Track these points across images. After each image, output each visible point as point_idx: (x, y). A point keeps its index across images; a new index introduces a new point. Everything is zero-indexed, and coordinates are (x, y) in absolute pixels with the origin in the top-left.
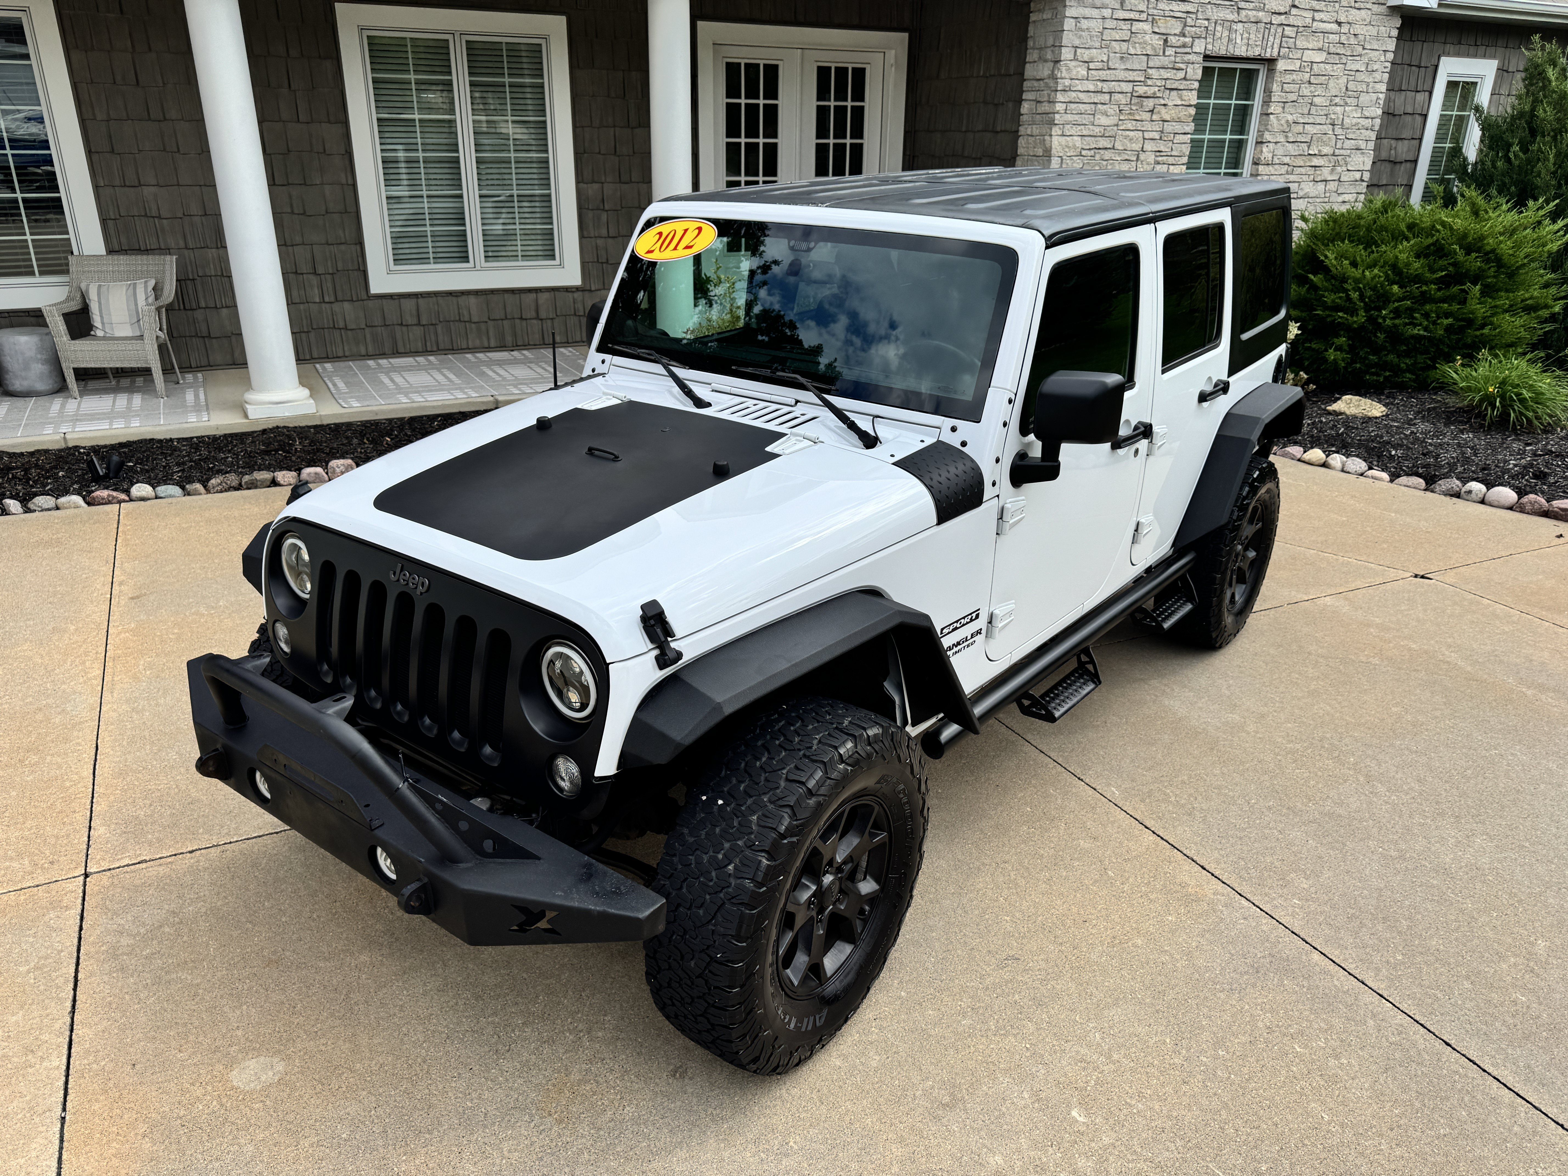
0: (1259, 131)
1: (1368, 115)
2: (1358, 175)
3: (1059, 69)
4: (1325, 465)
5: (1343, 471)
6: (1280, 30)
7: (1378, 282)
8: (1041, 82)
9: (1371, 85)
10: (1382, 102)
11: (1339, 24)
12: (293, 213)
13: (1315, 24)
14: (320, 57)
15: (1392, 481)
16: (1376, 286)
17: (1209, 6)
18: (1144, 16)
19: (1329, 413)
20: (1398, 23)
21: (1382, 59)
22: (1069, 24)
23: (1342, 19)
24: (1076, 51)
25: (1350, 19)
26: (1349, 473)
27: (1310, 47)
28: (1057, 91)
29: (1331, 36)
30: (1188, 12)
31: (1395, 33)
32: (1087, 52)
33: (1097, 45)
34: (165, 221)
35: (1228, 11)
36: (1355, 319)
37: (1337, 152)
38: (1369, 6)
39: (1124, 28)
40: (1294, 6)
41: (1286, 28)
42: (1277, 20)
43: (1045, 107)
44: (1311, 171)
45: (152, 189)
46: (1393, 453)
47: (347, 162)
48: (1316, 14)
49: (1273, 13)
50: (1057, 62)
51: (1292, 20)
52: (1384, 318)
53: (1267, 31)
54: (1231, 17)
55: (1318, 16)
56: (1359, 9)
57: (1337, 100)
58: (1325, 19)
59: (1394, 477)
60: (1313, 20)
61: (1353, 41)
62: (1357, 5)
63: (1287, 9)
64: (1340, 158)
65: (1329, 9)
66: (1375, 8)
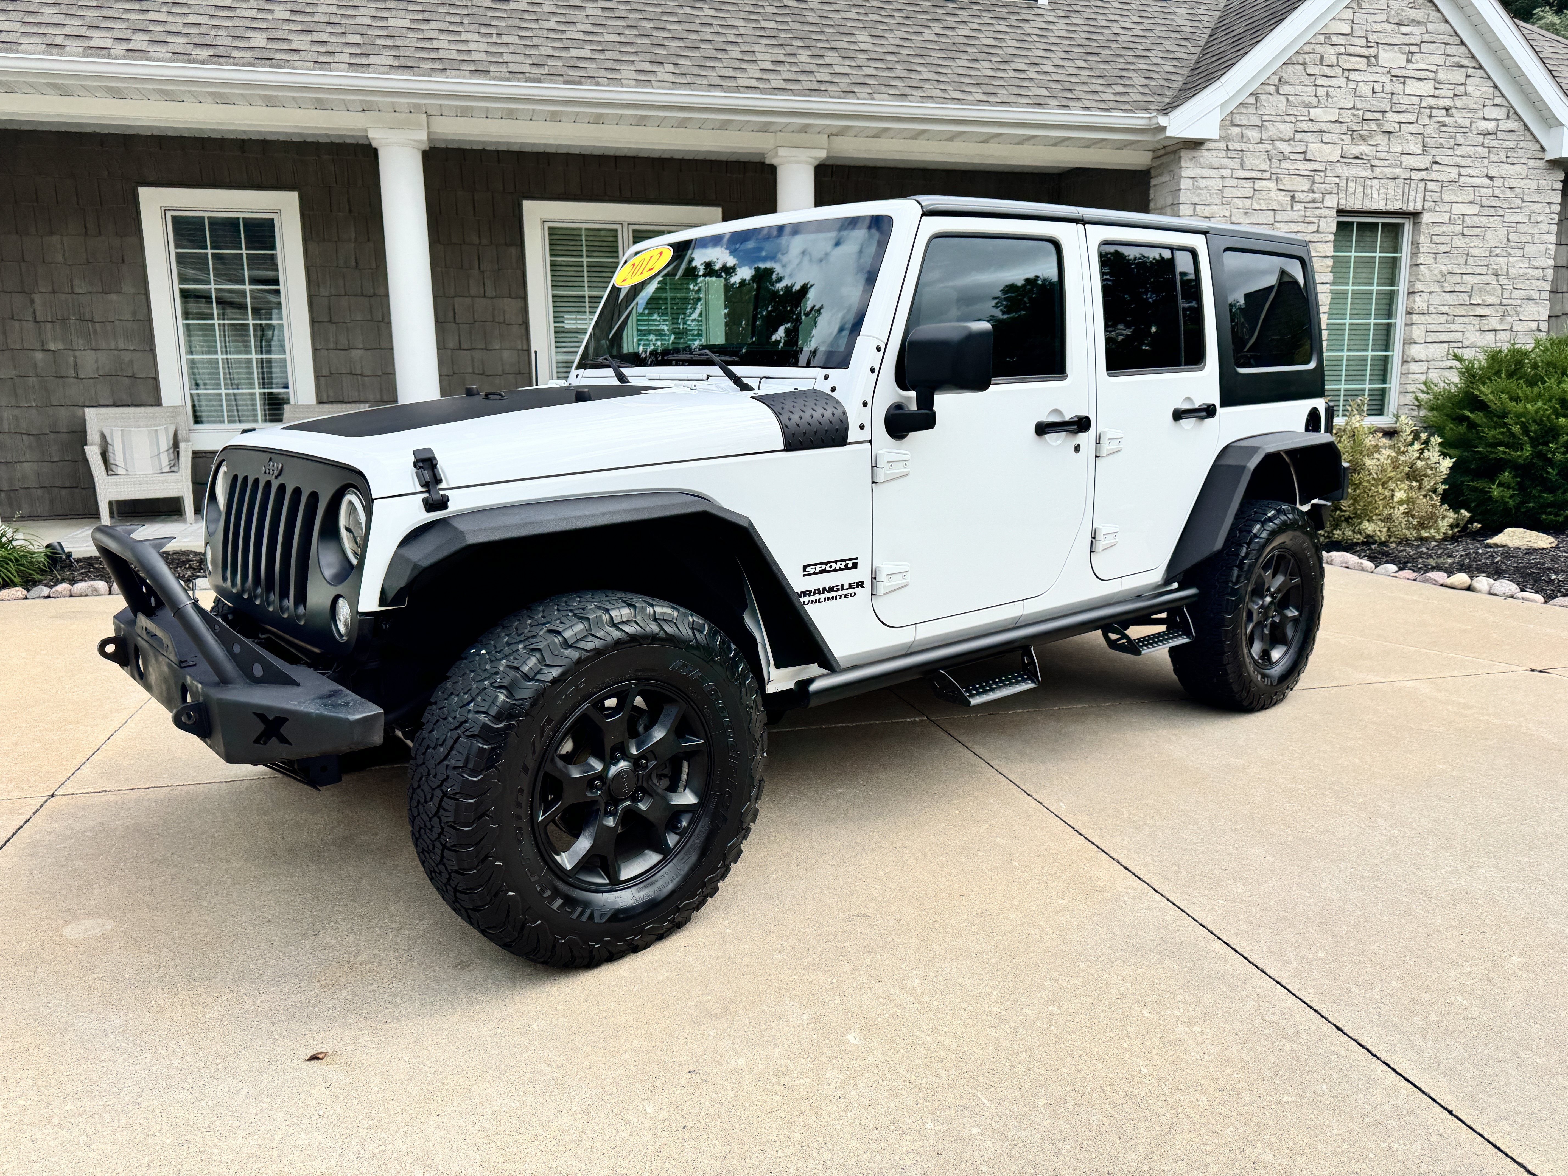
0: (1410, 282)
1: (1537, 265)
2: (1534, 325)
4: (1469, 588)
5: (1490, 594)
6: (1422, 185)
7: (1543, 415)
9: (1537, 236)
10: (1552, 253)
11: (1491, 178)
12: (474, 373)
13: (1462, 179)
14: (506, 244)
15: (1546, 602)
16: (1541, 420)
17: (1338, 164)
18: (1266, 176)
19: (1489, 546)
20: (1561, 176)
21: (1547, 210)
22: (1185, 184)
23: (1494, 174)
24: (1195, 208)
25: (1503, 174)
26: (1496, 595)
27: (1460, 200)
29: (1482, 190)
30: (1315, 171)
31: (1559, 186)
32: (1207, 208)
33: (1218, 202)
34: (366, 378)
35: (1360, 169)
36: (1519, 453)
37: (1505, 302)
38: (1524, 161)
39: (1245, 185)
40: (1436, 163)
41: (1429, 183)
42: (1416, 175)
44: (1476, 320)
45: (360, 352)
46: (1554, 577)
47: (523, 331)
48: (1462, 170)
49: (1411, 169)
51: (1434, 176)
52: (1554, 453)
53: (1407, 187)
54: (1364, 174)
55: (1467, 171)
56: (1513, 164)
57: (1498, 251)
58: (1473, 174)
59: (1548, 598)
60: (1460, 175)
61: (1508, 193)
62: (1509, 160)
63: (1428, 166)
64: (1508, 308)
65: (1477, 164)
66: (1532, 163)
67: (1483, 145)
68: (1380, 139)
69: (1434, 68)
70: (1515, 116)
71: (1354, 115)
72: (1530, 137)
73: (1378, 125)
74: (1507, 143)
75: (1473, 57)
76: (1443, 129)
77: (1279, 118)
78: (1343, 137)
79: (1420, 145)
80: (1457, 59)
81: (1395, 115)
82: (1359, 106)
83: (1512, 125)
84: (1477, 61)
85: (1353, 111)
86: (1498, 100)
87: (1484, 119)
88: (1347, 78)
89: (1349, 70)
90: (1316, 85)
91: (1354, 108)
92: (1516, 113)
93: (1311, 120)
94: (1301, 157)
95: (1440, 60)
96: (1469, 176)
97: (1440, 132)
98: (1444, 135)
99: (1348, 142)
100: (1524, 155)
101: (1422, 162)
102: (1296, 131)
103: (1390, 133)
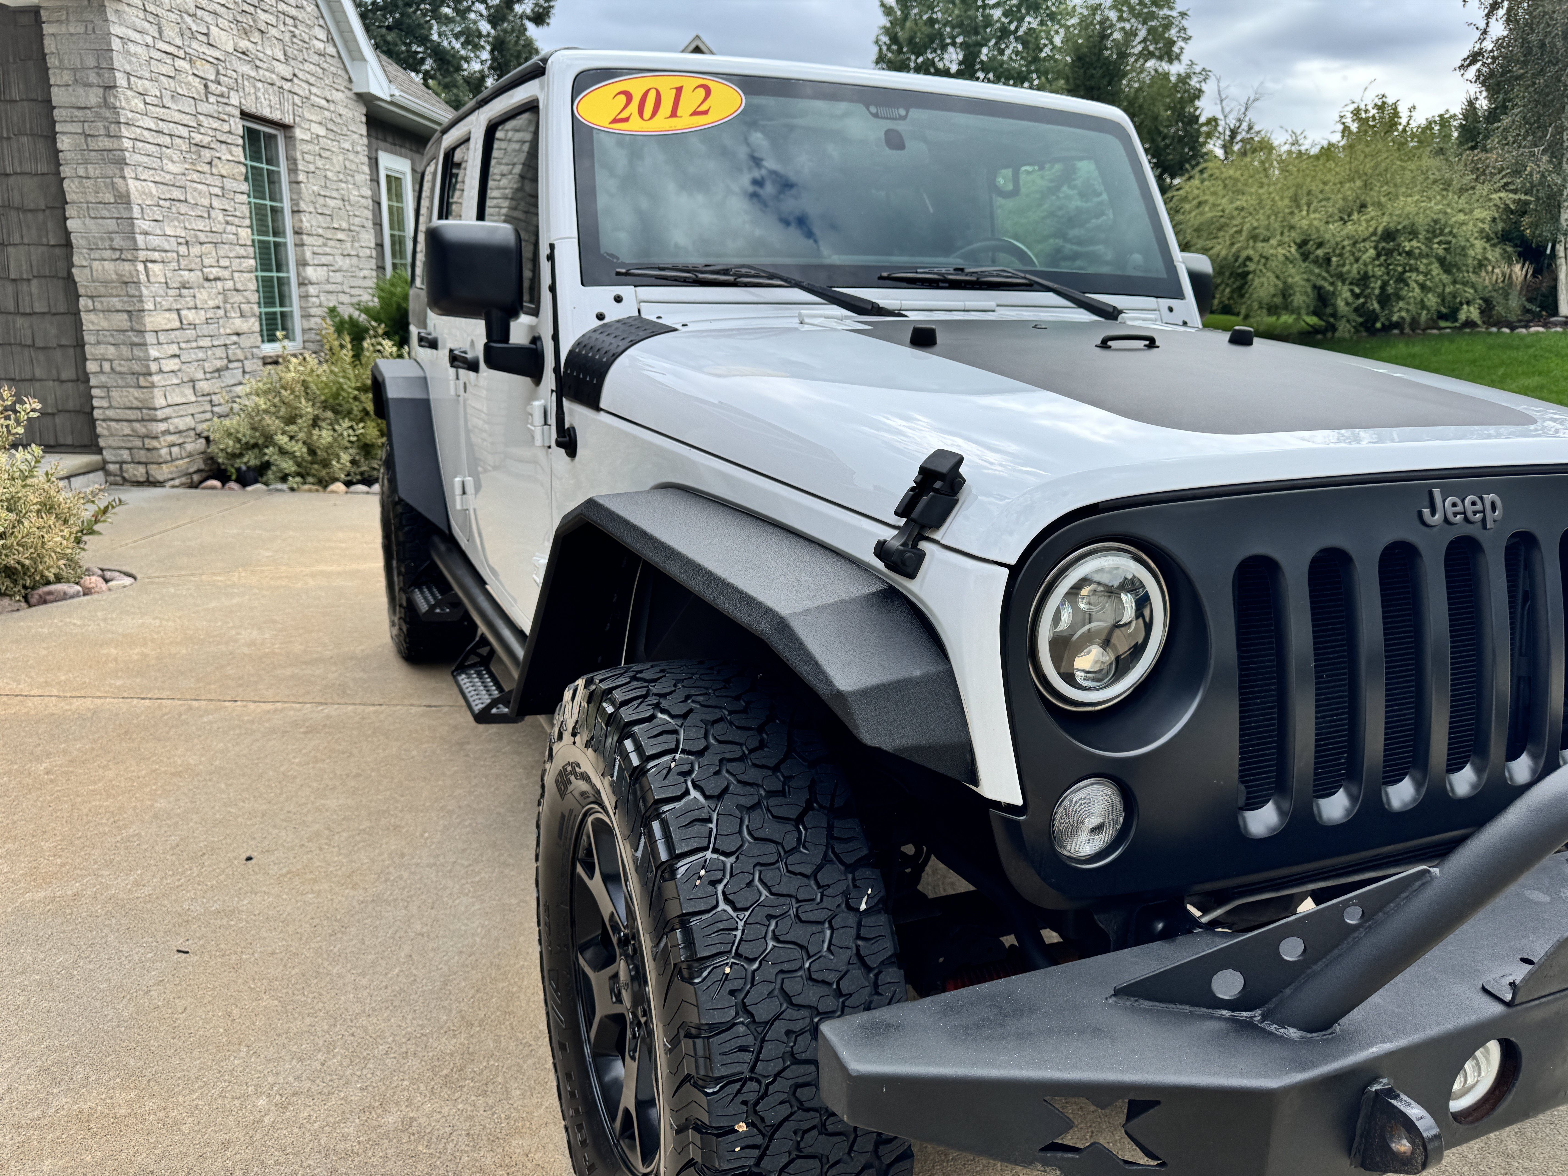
0: (292, 200)
1: (363, 194)
3: (116, 97)
6: (290, 97)
8: (88, 111)
11: (328, 101)
13: (312, 97)
17: (233, 57)
18: (181, 54)
20: (364, 109)
21: (361, 142)
22: (116, 44)
23: (329, 98)
24: (129, 79)
25: (334, 98)
27: (314, 119)
28: (119, 123)
29: (325, 112)
30: (218, 59)
31: (364, 120)
32: (140, 82)
33: (148, 75)
35: (249, 67)
37: (351, 228)
38: (343, 89)
39: (167, 61)
40: (295, 75)
41: (294, 96)
42: (286, 85)
43: (107, 143)
44: (338, 244)
48: (311, 87)
49: (283, 78)
50: (110, 88)
51: (296, 89)
53: (281, 96)
54: (253, 74)
55: (314, 90)
56: (337, 90)
57: (341, 176)
58: (318, 94)
60: (311, 93)
61: (339, 119)
62: (335, 86)
63: (291, 77)
64: (354, 234)
65: (319, 85)
66: (346, 91)
67: (319, 65)
68: (256, 37)
70: (331, 41)
72: (342, 66)
73: (254, 21)
76: (295, 40)
78: (233, 26)
79: (282, 52)
81: (262, 13)
83: (331, 50)
86: (321, 22)
87: (316, 38)
92: (332, 38)
94: (204, 39)
96: (315, 95)
97: (293, 43)
98: (295, 47)
99: (235, 32)
100: (342, 83)
101: (286, 71)
102: (197, 7)
103: (262, 32)
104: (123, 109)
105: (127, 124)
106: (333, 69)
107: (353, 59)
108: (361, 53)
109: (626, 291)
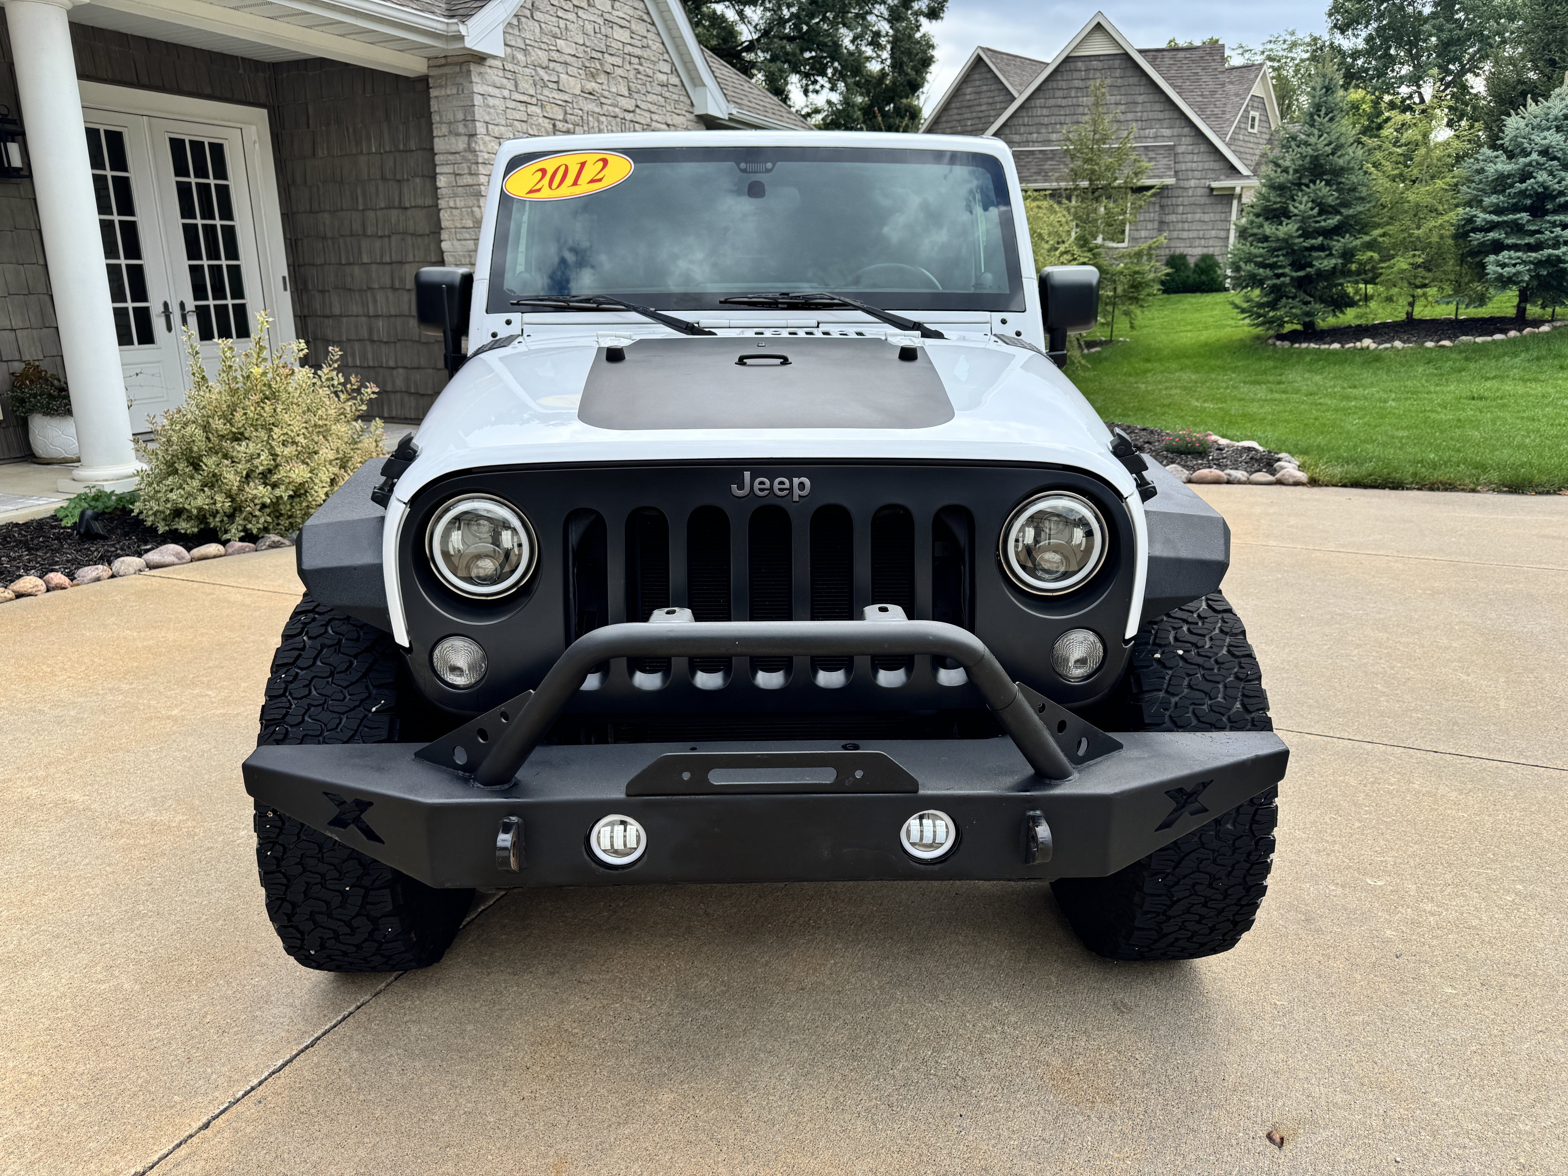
3: (476, 142)
6: (631, 125)
8: (457, 156)
11: (668, 125)
13: (653, 123)
17: (580, 98)
18: (534, 101)
22: (478, 100)
23: (670, 122)
24: (487, 127)
25: (675, 122)
28: (478, 163)
30: (566, 101)
32: (496, 128)
33: (503, 122)
35: (594, 104)
38: (684, 113)
39: (522, 109)
40: (636, 106)
41: (635, 124)
42: (628, 116)
43: (468, 180)
48: (653, 115)
49: (625, 110)
50: (472, 135)
51: (638, 118)
53: (622, 125)
54: (597, 110)
55: (655, 117)
56: (678, 115)
60: (652, 120)
62: (677, 111)
63: (634, 109)
65: (660, 112)
66: (687, 114)
67: (661, 95)
68: (602, 78)
69: (628, 18)
70: (674, 72)
71: (585, 52)
72: (685, 93)
73: (601, 65)
74: (674, 96)
75: (648, 13)
76: (639, 76)
77: (536, 44)
78: (580, 71)
79: (626, 88)
80: (641, 13)
81: (609, 57)
82: (588, 44)
83: (674, 80)
84: (651, 17)
85: (583, 47)
86: (666, 57)
87: (660, 71)
88: (577, 14)
89: (577, 7)
90: (558, 17)
91: (583, 45)
92: (676, 70)
93: (558, 51)
94: (555, 86)
95: (631, 12)
96: (656, 121)
97: (637, 78)
98: (639, 82)
99: (583, 77)
100: (683, 107)
101: (629, 104)
102: (549, 60)
103: (608, 73)
104: (481, 151)
105: (484, 163)
106: (675, 97)
107: (695, 85)
108: (702, 80)
109: (515, 317)
